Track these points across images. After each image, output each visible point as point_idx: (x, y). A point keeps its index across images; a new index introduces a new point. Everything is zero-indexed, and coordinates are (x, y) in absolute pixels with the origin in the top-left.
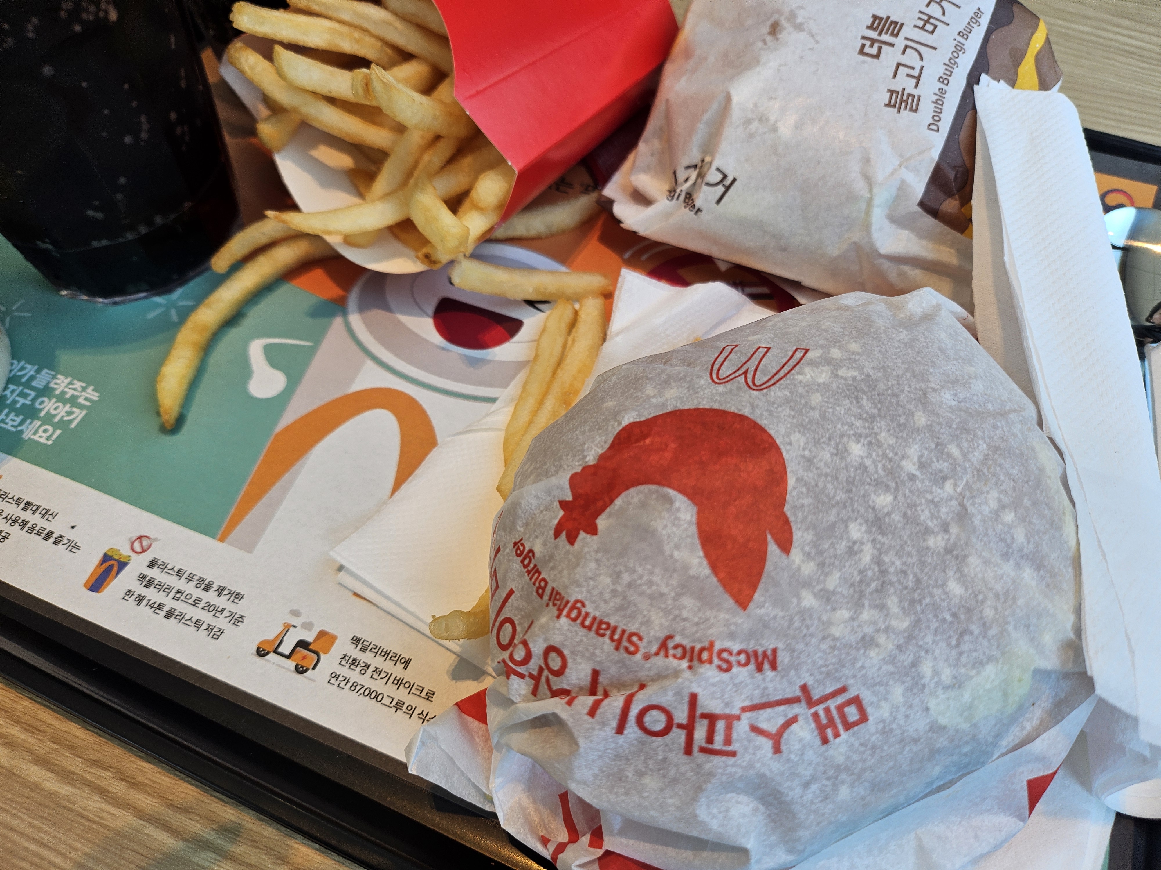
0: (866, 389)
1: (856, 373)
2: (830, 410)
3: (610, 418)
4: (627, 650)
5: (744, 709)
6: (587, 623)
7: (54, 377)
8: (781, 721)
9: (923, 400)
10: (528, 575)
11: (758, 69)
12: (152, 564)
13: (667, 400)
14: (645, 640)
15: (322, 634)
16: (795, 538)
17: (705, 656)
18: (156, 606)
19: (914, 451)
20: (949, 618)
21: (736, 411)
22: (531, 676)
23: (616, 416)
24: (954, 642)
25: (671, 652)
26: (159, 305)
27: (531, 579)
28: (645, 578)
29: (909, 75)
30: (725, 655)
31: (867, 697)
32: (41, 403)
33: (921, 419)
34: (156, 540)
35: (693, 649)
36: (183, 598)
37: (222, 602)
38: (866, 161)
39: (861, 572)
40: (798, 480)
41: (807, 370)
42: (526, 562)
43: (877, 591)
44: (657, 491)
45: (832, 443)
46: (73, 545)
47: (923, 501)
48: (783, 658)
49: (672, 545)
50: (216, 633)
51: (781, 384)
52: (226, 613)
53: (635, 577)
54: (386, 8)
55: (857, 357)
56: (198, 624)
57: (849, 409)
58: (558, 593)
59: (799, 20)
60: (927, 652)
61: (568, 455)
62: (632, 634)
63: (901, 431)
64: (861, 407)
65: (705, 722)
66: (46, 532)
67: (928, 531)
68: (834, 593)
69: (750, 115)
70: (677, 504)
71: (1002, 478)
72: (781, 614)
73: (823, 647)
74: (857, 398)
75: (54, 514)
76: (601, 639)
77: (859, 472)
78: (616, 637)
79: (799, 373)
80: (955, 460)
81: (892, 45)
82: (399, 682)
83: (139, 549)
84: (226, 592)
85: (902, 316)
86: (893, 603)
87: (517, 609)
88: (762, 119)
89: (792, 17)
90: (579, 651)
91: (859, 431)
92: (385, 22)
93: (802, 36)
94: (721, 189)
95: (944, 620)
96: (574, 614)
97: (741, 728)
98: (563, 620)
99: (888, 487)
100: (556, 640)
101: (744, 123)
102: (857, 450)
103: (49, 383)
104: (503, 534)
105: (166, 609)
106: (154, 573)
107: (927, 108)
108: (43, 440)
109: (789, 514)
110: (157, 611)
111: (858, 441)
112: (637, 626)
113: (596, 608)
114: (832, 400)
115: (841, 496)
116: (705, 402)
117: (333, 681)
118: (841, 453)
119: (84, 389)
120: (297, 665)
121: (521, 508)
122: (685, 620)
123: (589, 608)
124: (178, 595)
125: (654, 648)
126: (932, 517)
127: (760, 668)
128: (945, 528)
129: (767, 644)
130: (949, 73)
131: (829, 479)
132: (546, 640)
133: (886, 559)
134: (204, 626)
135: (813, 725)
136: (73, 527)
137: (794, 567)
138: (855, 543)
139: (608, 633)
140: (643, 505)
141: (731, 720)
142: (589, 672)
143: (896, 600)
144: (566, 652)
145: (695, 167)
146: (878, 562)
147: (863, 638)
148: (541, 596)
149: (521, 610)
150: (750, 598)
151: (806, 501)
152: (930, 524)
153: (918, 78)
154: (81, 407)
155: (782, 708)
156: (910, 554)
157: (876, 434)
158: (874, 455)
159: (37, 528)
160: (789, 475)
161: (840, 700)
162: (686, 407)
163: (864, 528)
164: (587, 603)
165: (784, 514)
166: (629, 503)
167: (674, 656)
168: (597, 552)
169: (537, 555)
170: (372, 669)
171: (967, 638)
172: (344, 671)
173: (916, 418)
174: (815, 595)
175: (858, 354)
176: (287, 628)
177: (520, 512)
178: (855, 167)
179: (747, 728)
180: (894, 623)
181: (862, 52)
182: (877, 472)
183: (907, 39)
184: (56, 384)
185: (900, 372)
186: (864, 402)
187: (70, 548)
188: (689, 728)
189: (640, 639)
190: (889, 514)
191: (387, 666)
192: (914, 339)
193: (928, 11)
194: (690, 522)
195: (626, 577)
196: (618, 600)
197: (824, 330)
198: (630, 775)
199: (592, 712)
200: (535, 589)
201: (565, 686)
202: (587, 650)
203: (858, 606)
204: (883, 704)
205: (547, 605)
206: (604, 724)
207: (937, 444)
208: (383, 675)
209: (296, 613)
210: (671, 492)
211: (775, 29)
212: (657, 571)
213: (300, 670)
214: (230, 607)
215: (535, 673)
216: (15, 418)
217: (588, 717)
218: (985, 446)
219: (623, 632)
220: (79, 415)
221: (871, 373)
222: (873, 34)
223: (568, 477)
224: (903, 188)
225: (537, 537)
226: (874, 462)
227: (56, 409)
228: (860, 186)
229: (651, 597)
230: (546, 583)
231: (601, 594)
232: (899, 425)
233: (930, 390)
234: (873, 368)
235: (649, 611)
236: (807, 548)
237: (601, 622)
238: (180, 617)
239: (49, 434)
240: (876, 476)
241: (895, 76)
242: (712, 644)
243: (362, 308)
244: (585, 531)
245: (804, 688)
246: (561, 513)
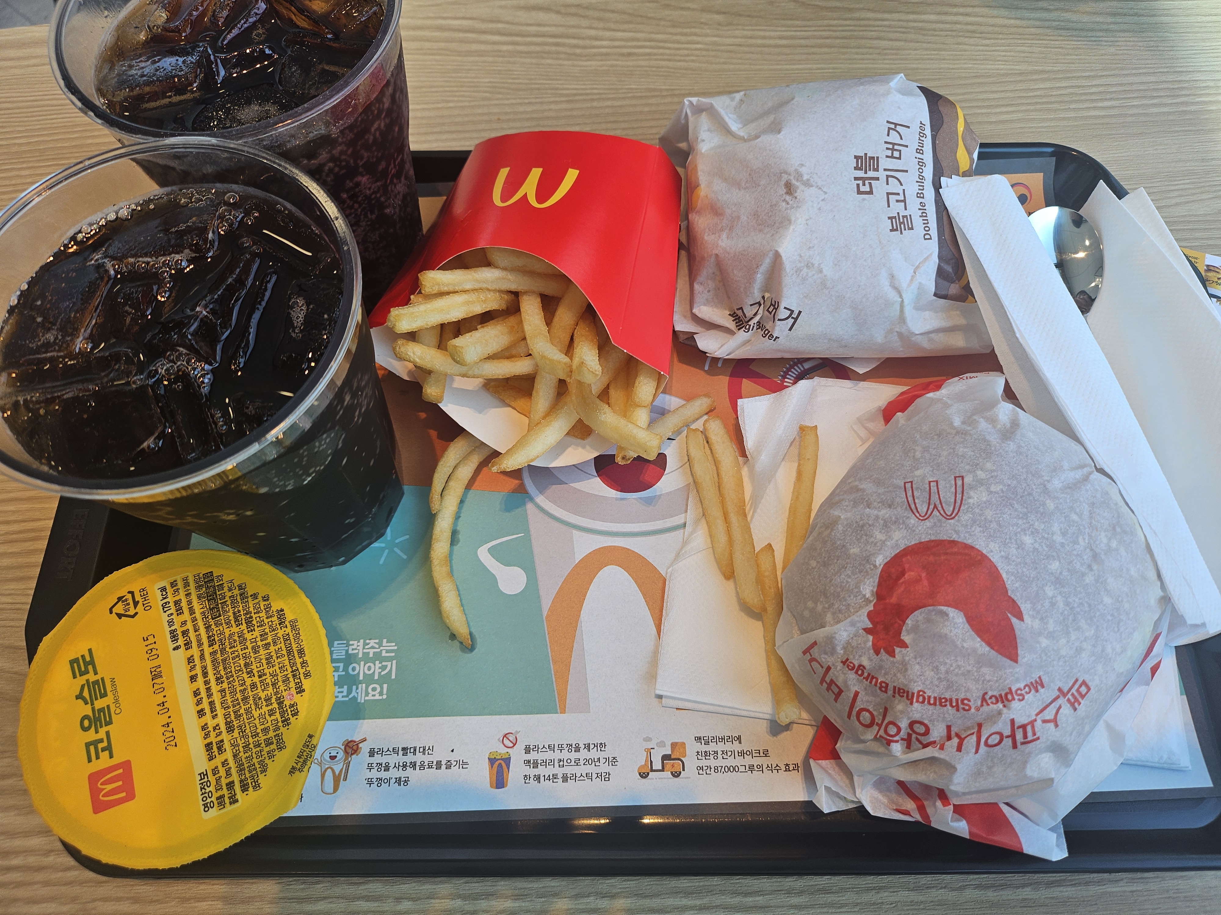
0: (1013, 496)
1: (1001, 487)
2: (1001, 519)
3: (864, 562)
4: (964, 709)
5: (1037, 715)
6: (932, 702)
7: (348, 645)
8: (1054, 712)
9: (1046, 491)
10: (867, 680)
11: (792, 228)
12: (528, 750)
13: (897, 541)
14: (972, 700)
15: (674, 745)
16: (1022, 609)
17: (1010, 697)
18: (551, 777)
19: (1056, 528)
20: (1110, 618)
21: (948, 539)
22: (902, 739)
23: (868, 560)
24: (1116, 629)
25: (989, 701)
26: (382, 549)
27: (871, 682)
28: (954, 665)
29: (897, 201)
30: (1019, 692)
31: (1087, 678)
32: (354, 669)
33: (1051, 505)
34: (517, 732)
35: (1001, 695)
36: (565, 763)
37: (594, 754)
38: (892, 277)
39: (1062, 613)
40: (1007, 573)
41: (972, 493)
42: (860, 672)
43: (1074, 620)
44: (934, 610)
45: (1013, 541)
46: (461, 763)
47: (1074, 557)
48: (1045, 679)
49: (960, 640)
50: (607, 777)
51: (963, 510)
52: (602, 761)
53: (948, 666)
54: (496, 267)
55: (996, 474)
56: (589, 776)
57: (1011, 514)
58: (899, 689)
59: (805, 177)
60: (1106, 641)
61: (850, 596)
62: (963, 700)
63: (1044, 518)
64: (1016, 510)
65: (1021, 730)
66: (435, 763)
67: (1084, 575)
68: (1054, 632)
69: (799, 265)
70: (951, 615)
71: (1102, 522)
72: (1035, 656)
73: (1061, 663)
74: (1011, 505)
75: (431, 748)
76: (945, 708)
77: (1035, 553)
78: (954, 704)
79: (969, 498)
80: (1077, 522)
81: (877, 179)
82: (742, 754)
83: (511, 745)
84: (592, 746)
85: (999, 426)
86: (1083, 624)
87: (868, 702)
88: (810, 265)
89: (799, 176)
90: (934, 719)
91: (1023, 527)
92: (499, 279)
93: (813, 190)
94: (791, 321)
95: (1108, 620)
96: (921, 699)
97: (1038, 724)
98: (916, 705)
99: (1053, 556)
100: (917, 716)
101: (796, 272)
102: (1028, 540)
103: (347, 651)
104: (826, 656)
105: (560, 776)
106: (533, 756)
107: (918, 222)
108: (377, 697)
109: (1012, 596)
110: (555, 780)
111: (1026, 534)
112: (963, 694)
113: (933, 691)
114: (998, 511)
115: (1033, 574)
116: (923, 537)
117: (701, 772)
118: (1020, 546)
119: (380, 644)
120: (672, 773)
121: (836, 640)
122: (989, 681)
123: (929, 693)
124: (561, 763)
125: (979, 703)
126: (1082, 565)
127: (1037, 691)
128: (1090, 567)
129: (1035, 676)
130: (922, 188)
131: (1022, 565)
132: (909, 718)
133: (1070, 600)
134: (594, 776)
135: (1069, 705)
136: (452, 751)
137: (1030, 626)
138: (1052, 598)
139: (948, 703)
140: (928, 621)
141: (1032, 723)
142: (945, 727)
143: (1083, 621)
144: (926, 722)
145: (759, 304)
146: (1067, 604)
147: (1077, 649)
148: (886, 692)
149: (871, 702)
150: (1017, 655)
151: (1017, 585)
152: (1083, 570)
153: (904, 201)
154: (390, 659)
155: (1053, 704)
156: (1080, 593)
157: (1033, 525)
158: (1037, 539)
159: (426, 764)
160: (1001, 572)
161: (1076, 687)
162: (913, 543)
163: (1052, 587)
164: (926, 691)
165: (1010, 597)
166: (918, 621)
167: (992, 703)
168: (916, 658)
169: (868, 667)
170: (720, 753)
171: (1121, 624)
172: (704, 763)
173: (1048, 505)
174: (1046, 638)
175: (994, 471)
176: (649, 752)
177: (836, 642)
178: (885, 283)
179: (1041, 723)
180: (1087, 634)
181: (859, 192)
182: (1044, 550)
183: (885, 170)
184: (353, 650)
185: (1025, 476)
186: (1016, 506)
187: (461, 766)
188: (1013, 736)
189: (969, 700)
190: (1061, 573)
191: (728, 746)
192: (1019, 447)
193: (889, 139)
194: (963, 622)
195: (943, 669)
196: (944, 683)
197: (962, 456)
198: (984, 770)
199: (959, 749)
200: (877, 688)
201: (932, 740)
202: (939, 716)
203: (1068, 633)
204: (1095, 677)
205: (894, 696)
206: (968, 753)
207: (1065, 517)
208: (729, 754)
209: (648, 739)
210: (944, 608)
211: (790, 189)
212: (959, 659)
213: (676, 775)
214: (602, 755)
215: (906, 737)
216: (341, 690)
217: (957, 753)
218: (1087, 506)
219: (957, 700)
220: (392, 667)
221: (1009, 483)
222: (861, 174)
223: (866, 614)
224: (920, 287)
225: (860, 656)
226: (1040, 544)
227: (369, 668)
228: (892, 295)
229: (963, 674)
230: (887, 685)
231: (932, 682)
232: (1042, 514)
233: (1046, 482)
234: (1008, 479)
235: (966, 683)
236: (1031, 613)
237: (940, 699)
238: (574, 777)
239: (379, 690)
240: (1044, 553)
241: (889, 206)
242: (1010, 689)
243: (542, 490)
244: (898, 646)
245: (1060, 690)
246: (871, 638)
